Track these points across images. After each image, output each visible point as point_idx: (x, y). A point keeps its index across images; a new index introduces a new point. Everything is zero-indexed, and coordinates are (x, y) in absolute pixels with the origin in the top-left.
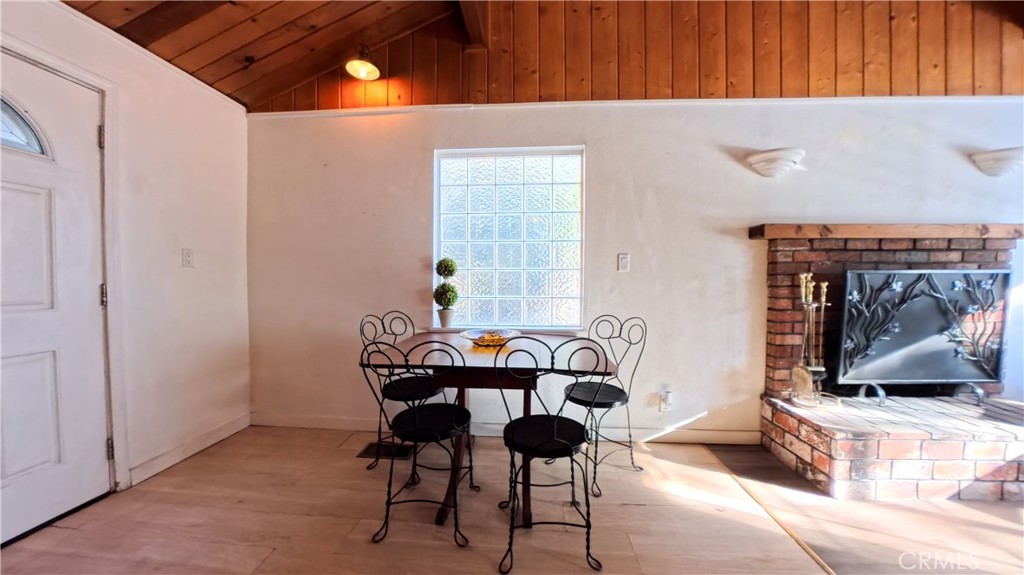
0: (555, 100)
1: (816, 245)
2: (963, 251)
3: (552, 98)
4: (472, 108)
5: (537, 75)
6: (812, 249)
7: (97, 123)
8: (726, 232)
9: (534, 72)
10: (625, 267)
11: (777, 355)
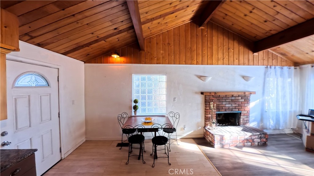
0: (160, 64)
1: (214, 96)
2: (242, 97)
3: (160, 63)
4: (141, 65)
5: (156, 58)
6: (213, 97)
7: (57, 76)
8: (196, 93)
9: (155, 57)
10: (175, 101)
11: (207, 119)
